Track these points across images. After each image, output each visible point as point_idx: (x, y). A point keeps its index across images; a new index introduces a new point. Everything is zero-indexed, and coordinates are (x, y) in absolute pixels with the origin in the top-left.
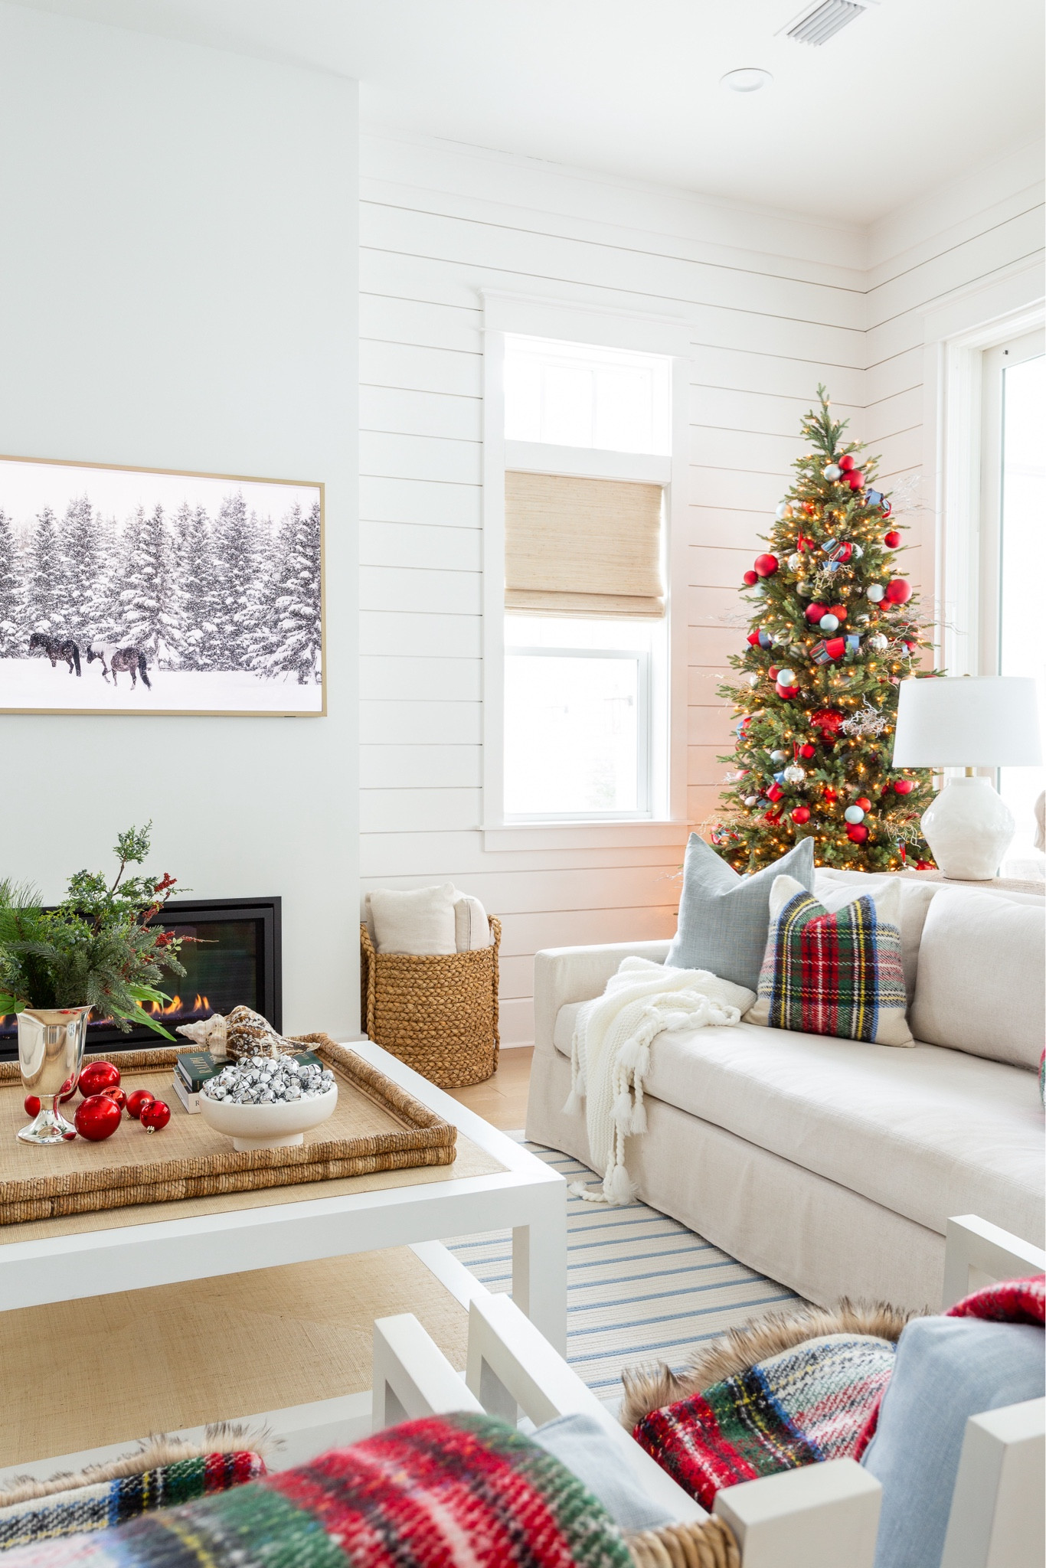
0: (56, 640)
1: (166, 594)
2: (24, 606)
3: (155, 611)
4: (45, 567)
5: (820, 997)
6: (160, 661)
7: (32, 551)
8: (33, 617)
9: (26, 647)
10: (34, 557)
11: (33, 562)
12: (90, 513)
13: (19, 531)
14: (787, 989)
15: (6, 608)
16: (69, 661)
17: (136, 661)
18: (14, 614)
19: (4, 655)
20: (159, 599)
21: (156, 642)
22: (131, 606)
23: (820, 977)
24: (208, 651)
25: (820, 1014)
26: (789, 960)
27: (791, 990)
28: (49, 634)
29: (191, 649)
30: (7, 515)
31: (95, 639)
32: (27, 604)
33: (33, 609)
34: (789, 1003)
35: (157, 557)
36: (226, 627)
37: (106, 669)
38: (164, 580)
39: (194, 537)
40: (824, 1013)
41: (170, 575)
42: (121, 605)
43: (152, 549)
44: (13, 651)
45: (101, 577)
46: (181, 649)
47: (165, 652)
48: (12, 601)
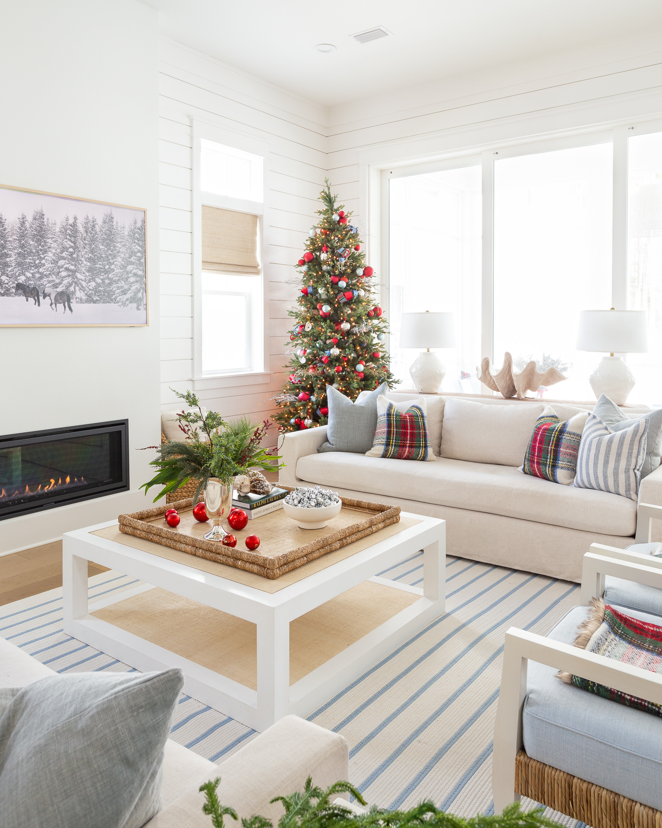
0: (28, 287)
1: (79, 263)
2: (12, 268)
3: (74, 272)
4: (22, 246)
5: (408, 445)
6: (76, 298)
7: (16, 238)
8: (17, 274)
9: (14, 290)
10: (17, 241)
11: (16, 244)
12: (44, 218)
13: (10, 226)
14: (393, 441)
15: (4, 269)
16: (34, 299)
17: (66, 298)
18: (8, 272)
19: (3, 295)
20: (76, 265)
21: (75, 288)
22: (63, 269)
23: (409, 437)
24: (98, 293)
25: (407, 452)
26: (395, 430)
27: (395, 442)
28: (25, 284)
29: (91, 292)
30: (4, 218)
31: (47, 286)
32: (14, 267)
33: (17, 269)
34: (393, 448)
35: (74, 243)
36: (106, 281)
37: (52, 302)
38: (78, 256)
39: (91, 233)
40: (409, 451)
41: (81, 253)
42: (58, 268)
43: (73, 239)
44: (7, 293)
45: (49, 253)
46: (86, 292)
47: (79, 294)
48: (6, 265)
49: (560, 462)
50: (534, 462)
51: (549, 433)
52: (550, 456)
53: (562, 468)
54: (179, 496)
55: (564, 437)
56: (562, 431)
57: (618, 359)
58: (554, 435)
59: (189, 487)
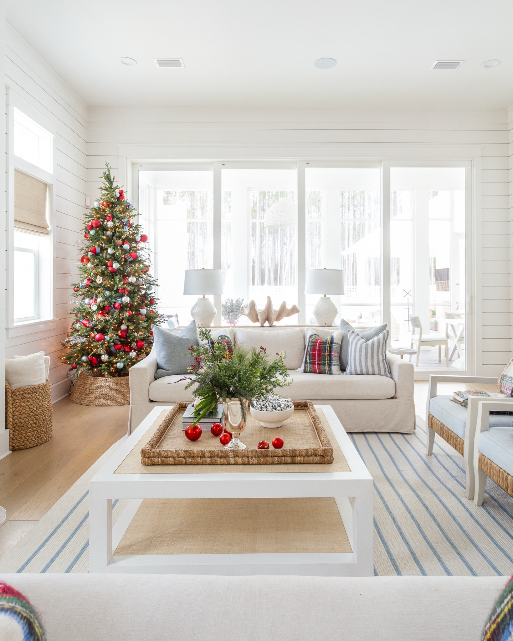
49: (333, 362)
50: (315, 364)
51: (324, 345)
52: (327, 359)
53: (335, 365)
54: (23, 437)
55: (333, 346)
56: (332, 343)
57: (329, 298)
58: (328, 345)
59: (33, 427)
